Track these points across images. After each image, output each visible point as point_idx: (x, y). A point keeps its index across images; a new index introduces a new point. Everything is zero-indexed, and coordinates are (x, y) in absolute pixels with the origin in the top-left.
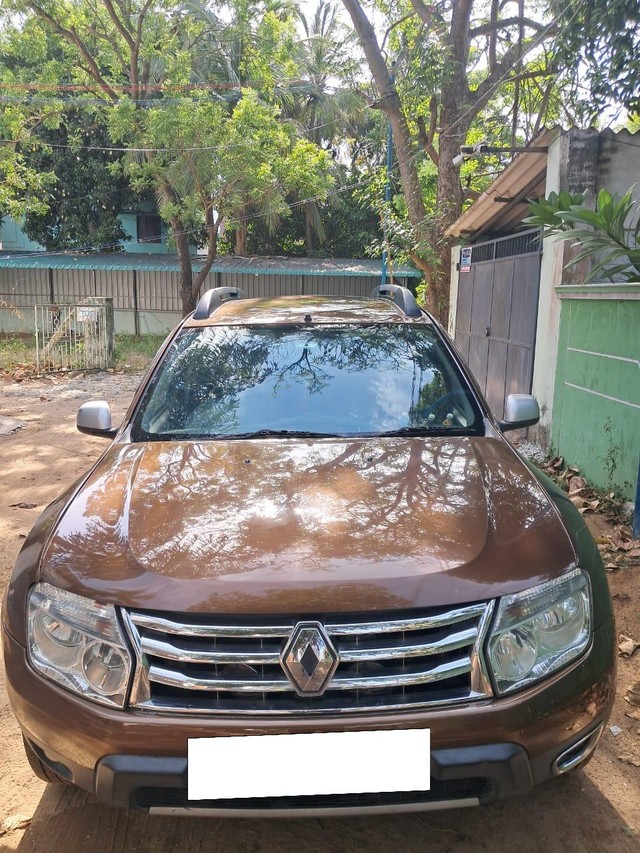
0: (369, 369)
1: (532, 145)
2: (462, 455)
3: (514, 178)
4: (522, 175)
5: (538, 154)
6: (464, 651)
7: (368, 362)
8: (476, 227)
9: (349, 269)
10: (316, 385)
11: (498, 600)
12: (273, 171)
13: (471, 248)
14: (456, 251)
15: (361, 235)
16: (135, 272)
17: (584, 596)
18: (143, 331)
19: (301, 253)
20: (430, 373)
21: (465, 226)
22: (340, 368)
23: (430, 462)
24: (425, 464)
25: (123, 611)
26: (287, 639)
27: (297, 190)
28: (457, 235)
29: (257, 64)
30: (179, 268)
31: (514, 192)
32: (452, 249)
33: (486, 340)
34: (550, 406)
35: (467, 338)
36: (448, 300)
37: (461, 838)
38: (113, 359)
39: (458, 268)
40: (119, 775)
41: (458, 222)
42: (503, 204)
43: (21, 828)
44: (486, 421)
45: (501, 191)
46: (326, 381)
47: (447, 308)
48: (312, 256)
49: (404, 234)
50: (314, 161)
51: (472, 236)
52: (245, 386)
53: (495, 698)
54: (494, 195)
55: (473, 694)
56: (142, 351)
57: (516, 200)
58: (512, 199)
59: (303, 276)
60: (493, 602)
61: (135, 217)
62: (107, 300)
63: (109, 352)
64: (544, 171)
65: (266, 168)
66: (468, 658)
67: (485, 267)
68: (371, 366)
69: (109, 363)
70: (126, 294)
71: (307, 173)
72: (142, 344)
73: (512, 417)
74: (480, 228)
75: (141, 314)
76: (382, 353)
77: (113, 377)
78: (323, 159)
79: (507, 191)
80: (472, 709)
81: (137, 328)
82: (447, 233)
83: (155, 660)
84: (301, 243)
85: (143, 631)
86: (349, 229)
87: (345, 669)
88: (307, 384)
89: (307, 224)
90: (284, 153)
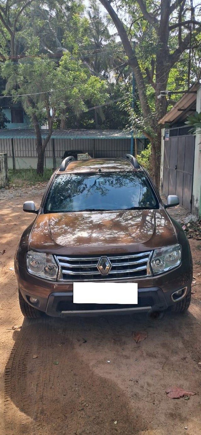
0: (123, 186)
1: (190, 90)
2: (163, 219)
3: (185, 102)
4: (188, 101)
5: (193, 94)
6: (145, 264)
7: (123, 184)
8: (171, 120)
9: (116, 135)
10: (103, 193)
11: (154, 250)
12: (79, 91)
13: (169, 130)
14: (163, 131)
15: (122, 117)
16: (12, 139)
17: (180, 251)
18: (17, 167)
19: (93, 127)
20: (145, 189)
21: (167, 120)
22: (113, 186)
23: (149, 220)
24: (147, 221)
25: (55, 256)
26: (98, 261)
27: (91, 99)
28: (163, 123)
29: (70, 40)
30: (35, 137)
31: (186, 107)
32: (162, 130)
33: (175, 171)
34: (199, 199)
35: (168, 170)
36: (160, 153)
37: (150, 327)
38: (8, 182)
39: (164, 139)
40: (56, 297)
41: (163, 118)
42: (181, 112)
43: (19, 328)
44: (160, 204)
45: (180, 106)
46: (107, 192)
47: (160, 156)
48: (98, 129)
49: (140, 123)
50: (99, 85)
51: (170, 125)
52: (75, 194)
53: (153, 276)
54: (178, 108)
55: (147, 275)
56: (19, 177)
57: (187, 110)
58: (185, 109)
59: (94, 139)
60: (152, 251)
61: (10, 111)
62: (4, 155)
63: (6, 179)
64: (196, 100)
65: (76, 90)
66: (146, 266)
67: (175, 139)
68: (124, 186)
69: (6, 184)
70: (8, 149)
71: (96, 92)
72: (19, 174)
73: (169, 203)
74: (173, 121)
75: (16, 159)
76: (128, 181)
77: (8, 190)
78: (103, 85)
79: (183, 106)
80: (148, 278)
81: (14, 166)
82: (159, 123)
83: (63, 268)
84: (92, 122)
85: (61, 261)
86: (116, 115)
87: (113, 268)
88: (100, 193)
89: (96, 112)
90: (84, 81)
